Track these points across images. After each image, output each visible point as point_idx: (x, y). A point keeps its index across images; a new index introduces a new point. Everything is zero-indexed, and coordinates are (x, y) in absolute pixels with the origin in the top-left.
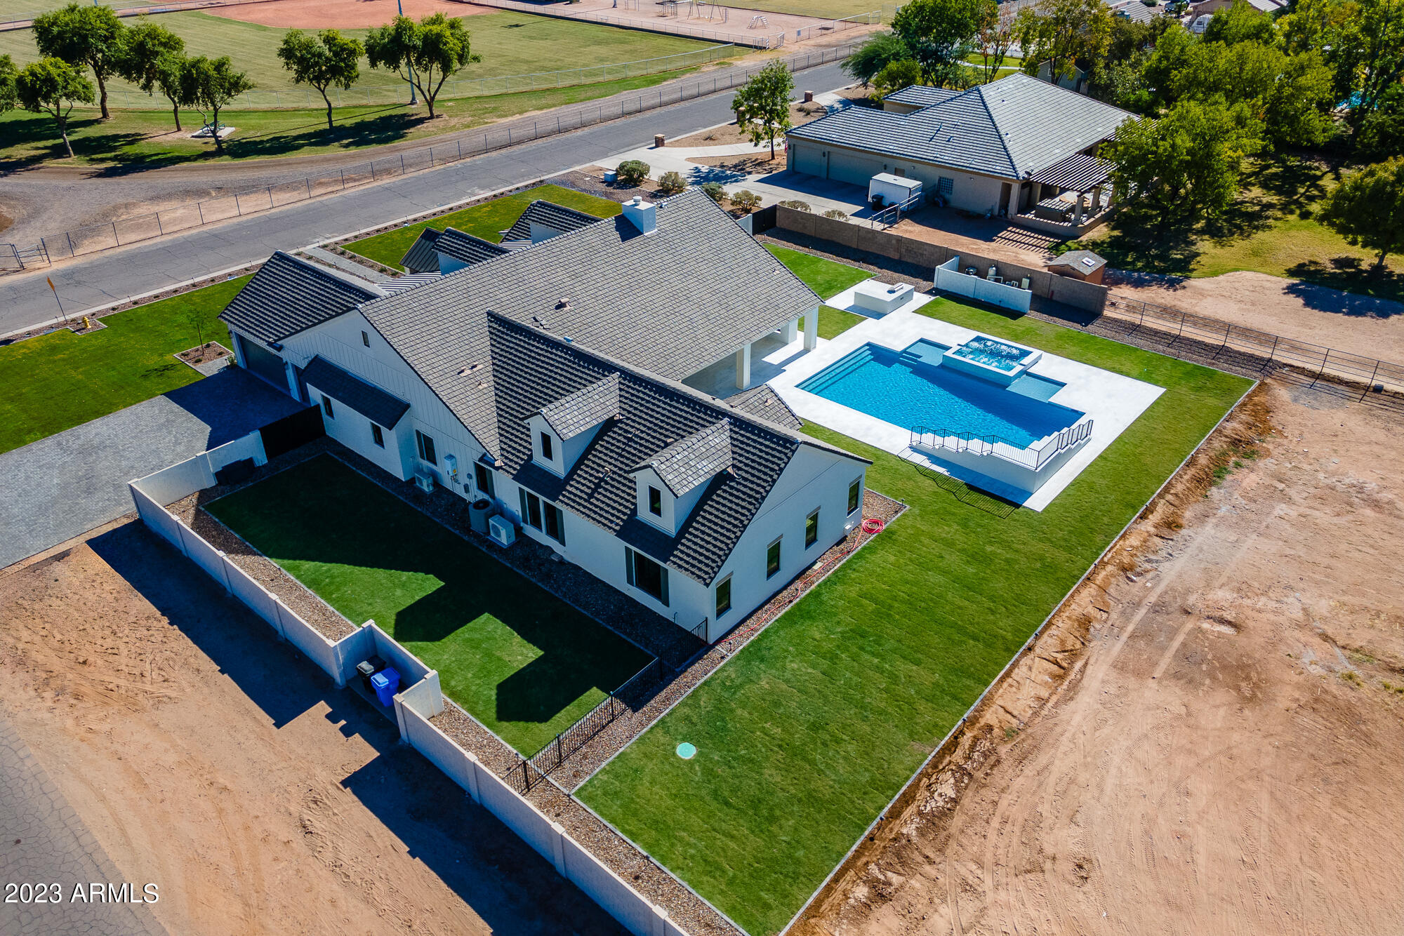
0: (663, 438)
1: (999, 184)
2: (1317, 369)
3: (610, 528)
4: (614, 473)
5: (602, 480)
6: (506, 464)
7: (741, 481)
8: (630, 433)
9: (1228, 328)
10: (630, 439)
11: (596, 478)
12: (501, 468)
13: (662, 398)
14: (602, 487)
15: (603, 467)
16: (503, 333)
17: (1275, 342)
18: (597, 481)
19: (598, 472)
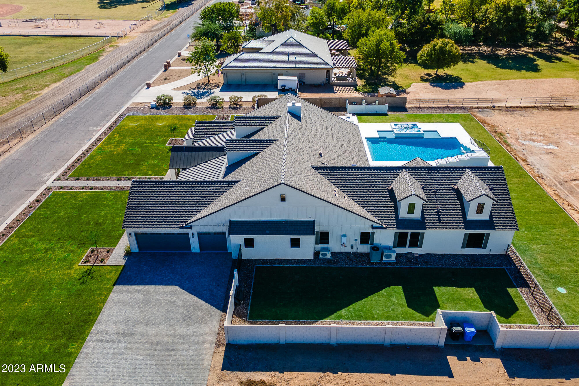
0: (450, 186)
1: (325, 71)
2: (476, 106)
3: (460, 228)
4: (441, 207)
5: (438, 212)
6: (388, 225)
7: (494, 189)
8: (433, 190)
9: (433, 101)
10: (435, 192)
11: (435, 212)
12: (387, 227)
13: (433, 172)
14: (441, 215)
15: (436, 207)
16: (329, 173)
17: (449, 101)
18: (436, 214)
19: (434, 210)
